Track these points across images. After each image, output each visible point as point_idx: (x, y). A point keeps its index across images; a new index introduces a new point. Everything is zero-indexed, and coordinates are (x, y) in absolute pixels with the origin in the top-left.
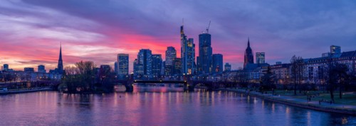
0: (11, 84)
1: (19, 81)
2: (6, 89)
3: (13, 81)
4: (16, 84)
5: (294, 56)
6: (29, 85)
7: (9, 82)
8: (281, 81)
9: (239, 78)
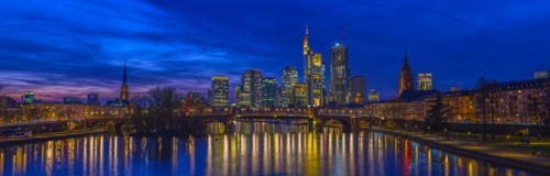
0: (39, 125)
1: (53, 118)
2: (30, 134)
3: (42, 120)
4: (48, 125)
5: (483, 78)
6: (72, 125)
7: (35, 122)
8: (459, 117)
9: (391, 112)
